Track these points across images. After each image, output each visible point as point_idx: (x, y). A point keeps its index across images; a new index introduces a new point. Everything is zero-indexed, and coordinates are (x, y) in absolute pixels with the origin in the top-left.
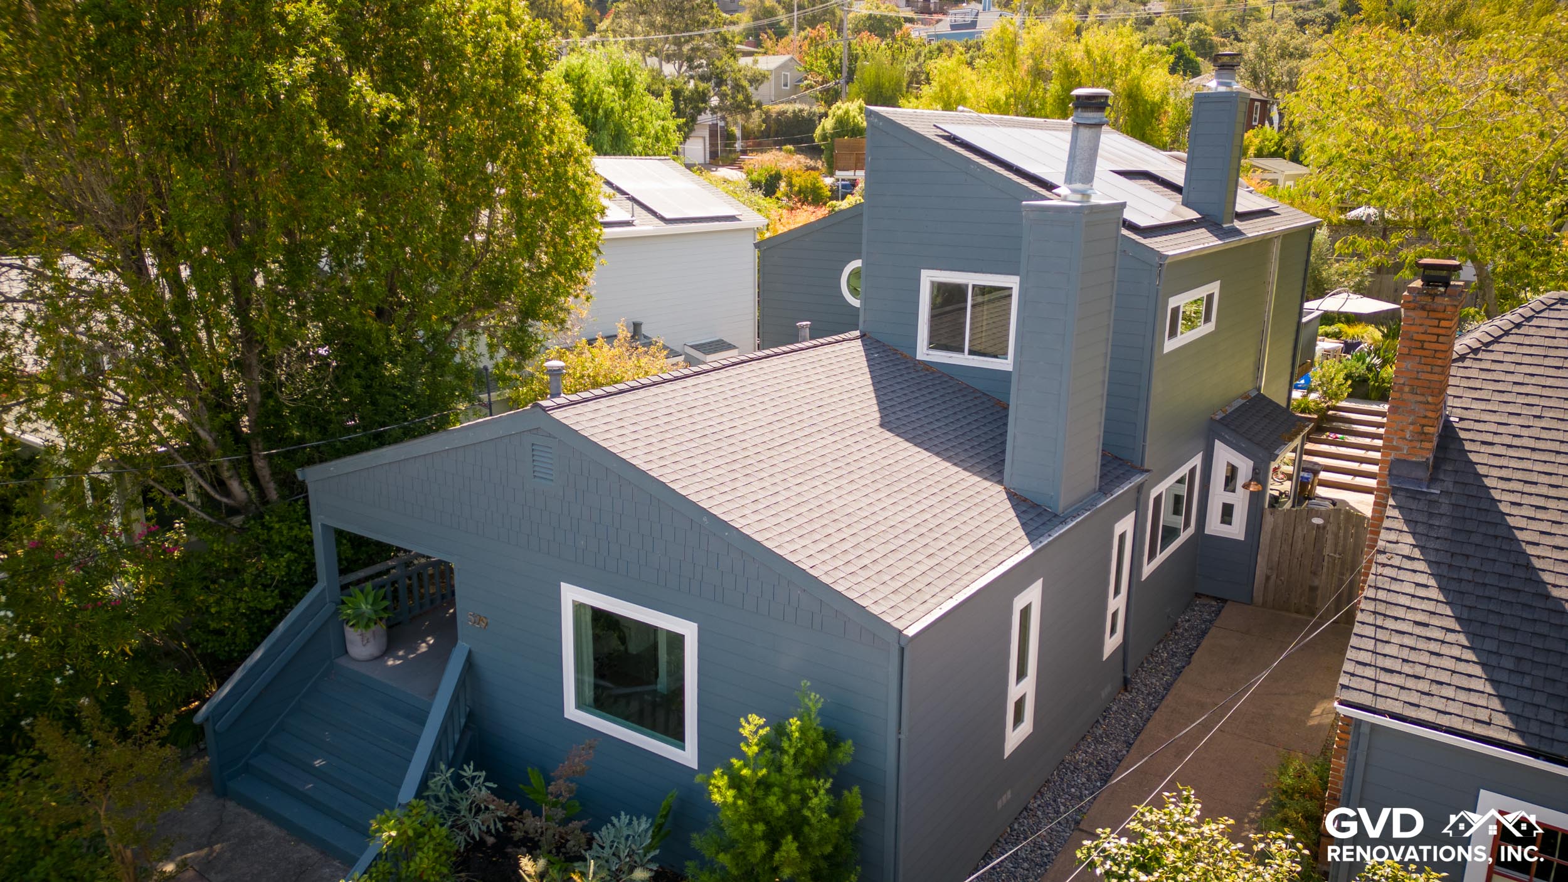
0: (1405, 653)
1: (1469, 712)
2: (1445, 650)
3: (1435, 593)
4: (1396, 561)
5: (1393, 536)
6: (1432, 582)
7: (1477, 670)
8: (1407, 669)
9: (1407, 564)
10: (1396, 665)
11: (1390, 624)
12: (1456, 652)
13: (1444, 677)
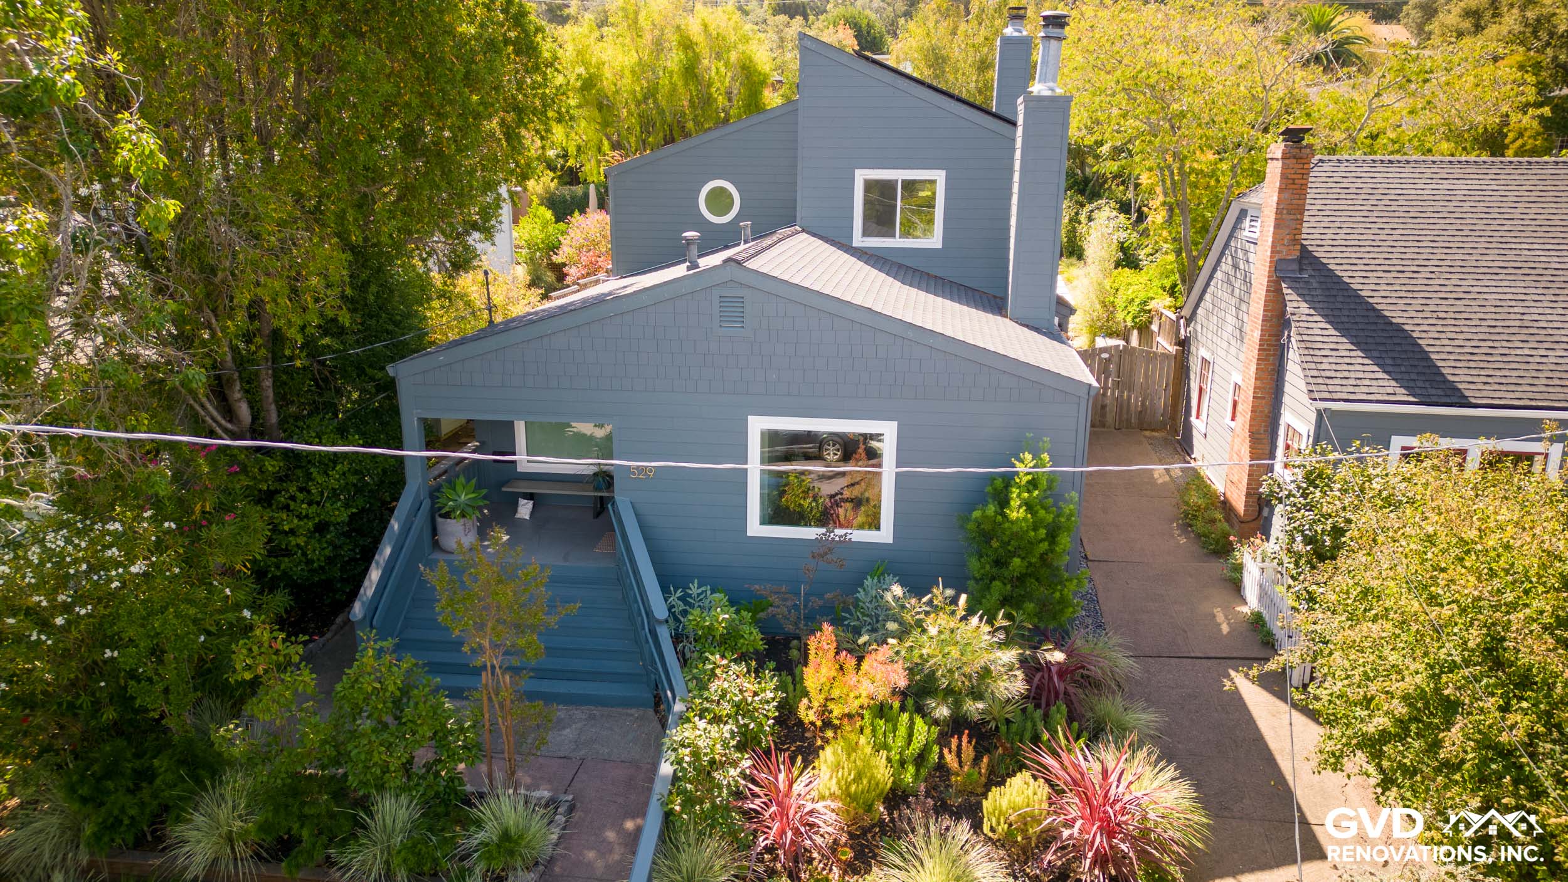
0: (1334, 367)
1: (1381, 390)
2: (1353, 361)
3: (1334, 332)
4: (1304, 318)
5: (1295, 304)
6: (1328, 326)
7: (1376, 368)
8: (1338, 375)
9: (1310, 319)
10: (1333, 374)
11: (1317, 352)
12: (1360, 361)
13: (1361, 375)
